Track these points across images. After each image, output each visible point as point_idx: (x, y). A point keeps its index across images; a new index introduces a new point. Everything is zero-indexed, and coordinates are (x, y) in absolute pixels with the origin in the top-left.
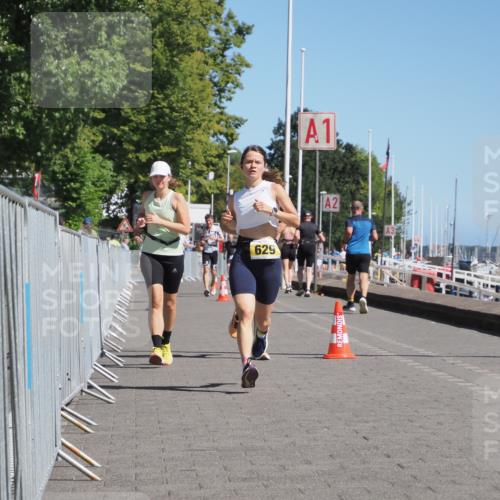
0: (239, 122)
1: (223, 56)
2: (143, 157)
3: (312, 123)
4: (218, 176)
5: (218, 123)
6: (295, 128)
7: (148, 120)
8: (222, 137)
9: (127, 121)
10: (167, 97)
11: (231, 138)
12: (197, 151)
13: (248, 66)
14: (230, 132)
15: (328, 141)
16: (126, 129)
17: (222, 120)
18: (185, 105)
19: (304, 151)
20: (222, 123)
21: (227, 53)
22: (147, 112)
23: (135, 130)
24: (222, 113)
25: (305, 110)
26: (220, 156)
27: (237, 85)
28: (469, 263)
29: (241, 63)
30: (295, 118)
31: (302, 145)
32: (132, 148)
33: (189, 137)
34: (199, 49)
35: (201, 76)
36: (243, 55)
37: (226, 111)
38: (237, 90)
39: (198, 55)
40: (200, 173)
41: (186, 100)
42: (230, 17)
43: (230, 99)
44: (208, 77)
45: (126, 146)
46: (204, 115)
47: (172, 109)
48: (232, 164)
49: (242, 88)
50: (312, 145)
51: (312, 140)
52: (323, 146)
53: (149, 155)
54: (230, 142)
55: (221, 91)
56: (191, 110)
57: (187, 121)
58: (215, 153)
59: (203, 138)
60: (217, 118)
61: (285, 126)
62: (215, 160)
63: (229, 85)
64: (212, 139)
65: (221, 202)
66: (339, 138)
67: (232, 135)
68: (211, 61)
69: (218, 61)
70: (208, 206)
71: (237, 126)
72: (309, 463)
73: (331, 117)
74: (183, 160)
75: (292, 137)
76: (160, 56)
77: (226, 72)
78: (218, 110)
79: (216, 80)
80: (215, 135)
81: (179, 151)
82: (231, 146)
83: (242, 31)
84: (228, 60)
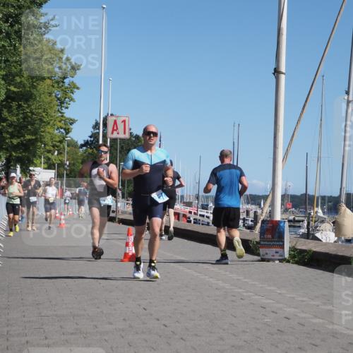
0: (72, 122)
1: (63, 82)
2: (15, 141)
3: (115, 122)
4: (60, 153)
5: (60, 122)
6: (105, 125)
7: (18, 120)
8: (62, 130)
9: (5, 120)
10: (29, 106)
11: (68, 131)
12: (47, 139)
13: (78, 88)
14: (67, 127)
15: (125, 133)
16: (5, 124)
17: (62, 120)
18: (40, 111)
19: (110, 139)
20: (63, 122)
21: (65, 81)
22: (17, 115)
23: (10, 125)
24: (62, 116)
25: (112, 115)
26: (61, 142)
27: (72, 100)
28: (208, 205)
29: (74, 87)
30: (105, 120)
31: (109, 135)
32: (8, 136)
33: (42, 129)
34: (49, 78)
35: (50, 94)
36: (75, 82)
37: (65, 115)
38: (71, 102)
39: (48, 82)
40: (49, 151)
41: (41, 108)
42: (68, 59)
43: (67, 108)
44: (54, 95)
45: (5, 135)
46: (52, 117)
47: (33, 113)
48: (68, 146)
49: (74, 101)
50: (115, 135)
51: (115, 132)
52: (122, 136)
53: (19, 140)
54: (67, 133)
55: (62, 103)
56: (44, 114)
57: (41, 120)
58: (58, 139)
59: (51, 131)
60: (59, 119)
61: (99, 124)
62: (58, 144)
63: (67, 99)
64: (56, 132)
65: (62, 169)
66: (131, 131)
67: (68, 129)
68: (56, 85)
69: (60, 85)
70: (54, 171)
71: (71, 124)
72: (111, 324)
73: (127, 119)
74: (39, 144)
75: (104, 130)
76: (26, 82)
77: (65, 92)
78: (60, 114)
79: (59, 96)
80: (58, 128)
81: (36, 139)
82: (68, 135)
83: (75, 68)
84: (66, 85)
